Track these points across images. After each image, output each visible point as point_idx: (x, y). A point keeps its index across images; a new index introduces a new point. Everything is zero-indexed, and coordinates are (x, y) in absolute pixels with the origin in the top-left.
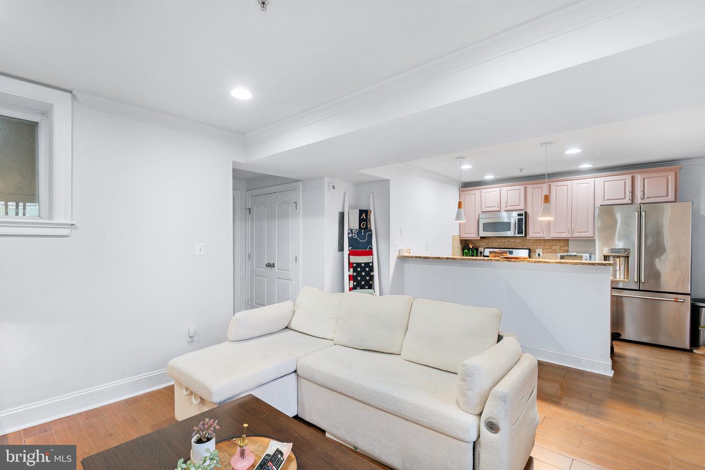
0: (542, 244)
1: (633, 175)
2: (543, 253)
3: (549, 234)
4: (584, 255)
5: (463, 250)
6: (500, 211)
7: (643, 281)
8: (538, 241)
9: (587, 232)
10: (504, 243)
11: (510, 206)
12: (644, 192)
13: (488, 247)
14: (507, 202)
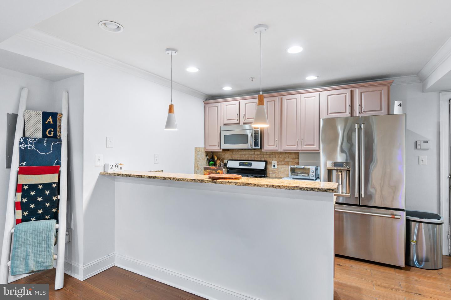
0: (277, 156)
1: (352, 89)
2: (278, 165)
3: (281, 146)
4: (311, 167)
5: (209, 162)
6: (239, 124)
7: (362, 197)
8: (273, 154)
9: (313, 145)
10: (245, 155)
11: (247, 119)
12: (361, 106)
13: (231, 159)
14: (245, 114)
